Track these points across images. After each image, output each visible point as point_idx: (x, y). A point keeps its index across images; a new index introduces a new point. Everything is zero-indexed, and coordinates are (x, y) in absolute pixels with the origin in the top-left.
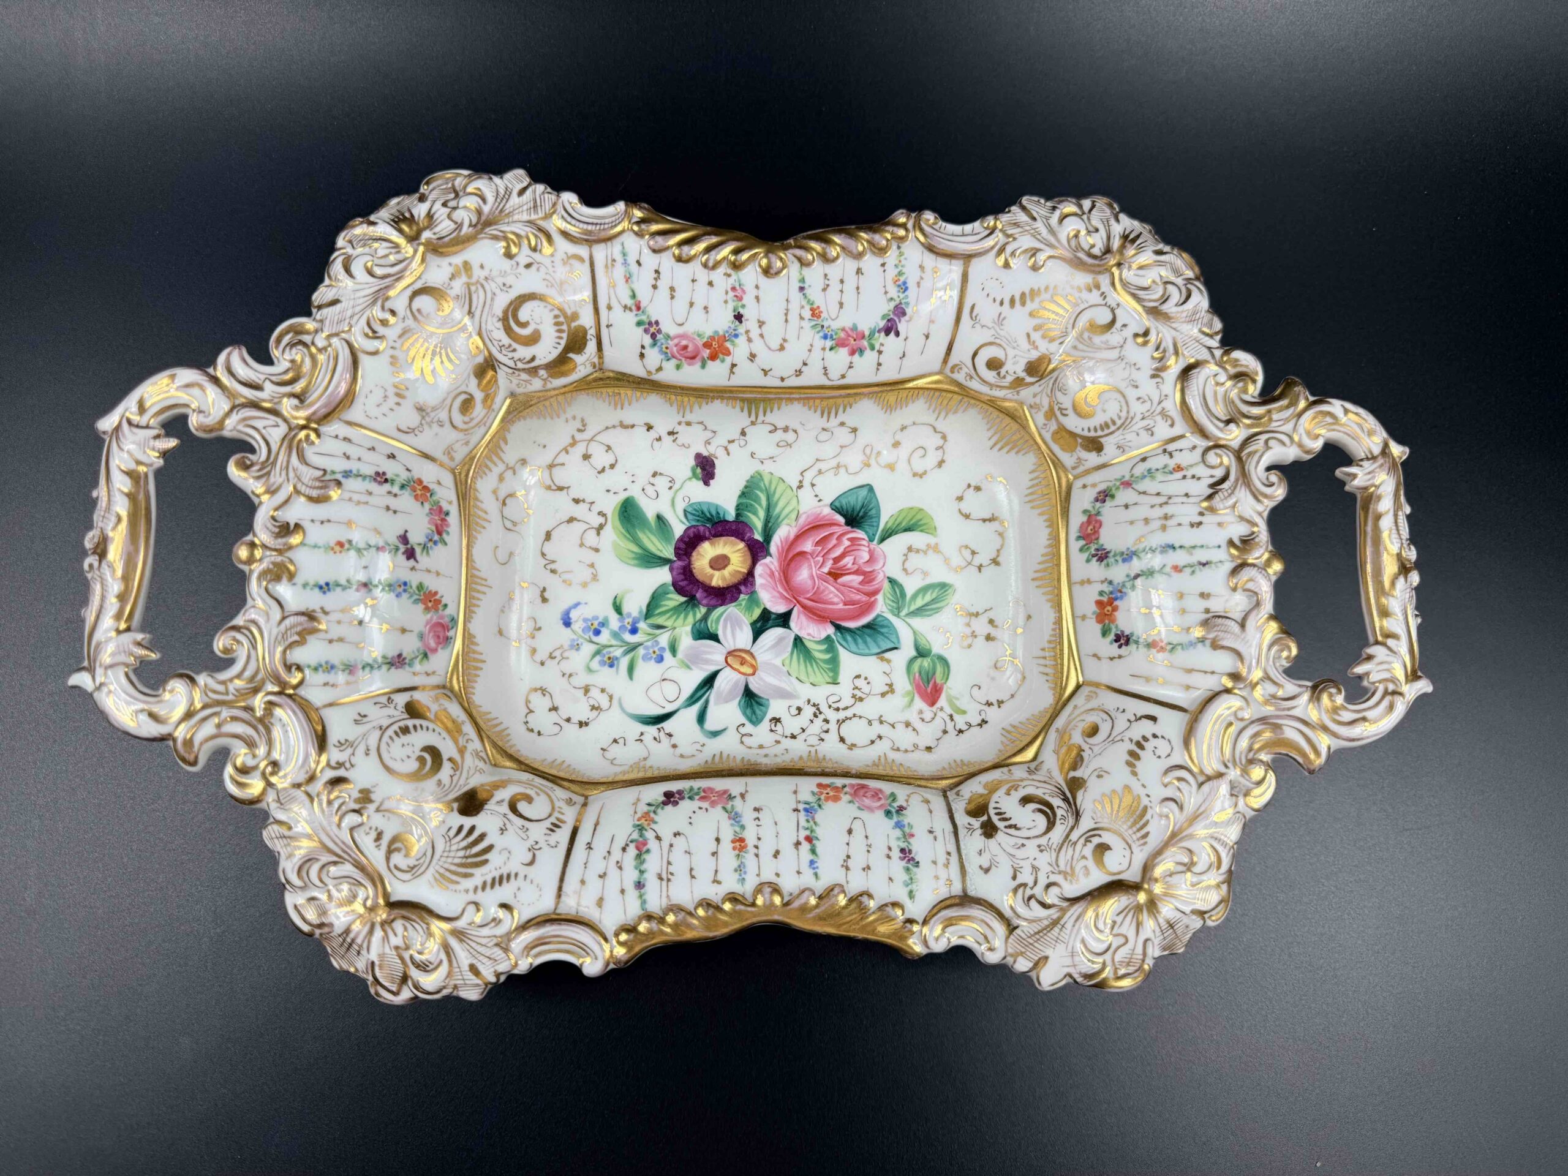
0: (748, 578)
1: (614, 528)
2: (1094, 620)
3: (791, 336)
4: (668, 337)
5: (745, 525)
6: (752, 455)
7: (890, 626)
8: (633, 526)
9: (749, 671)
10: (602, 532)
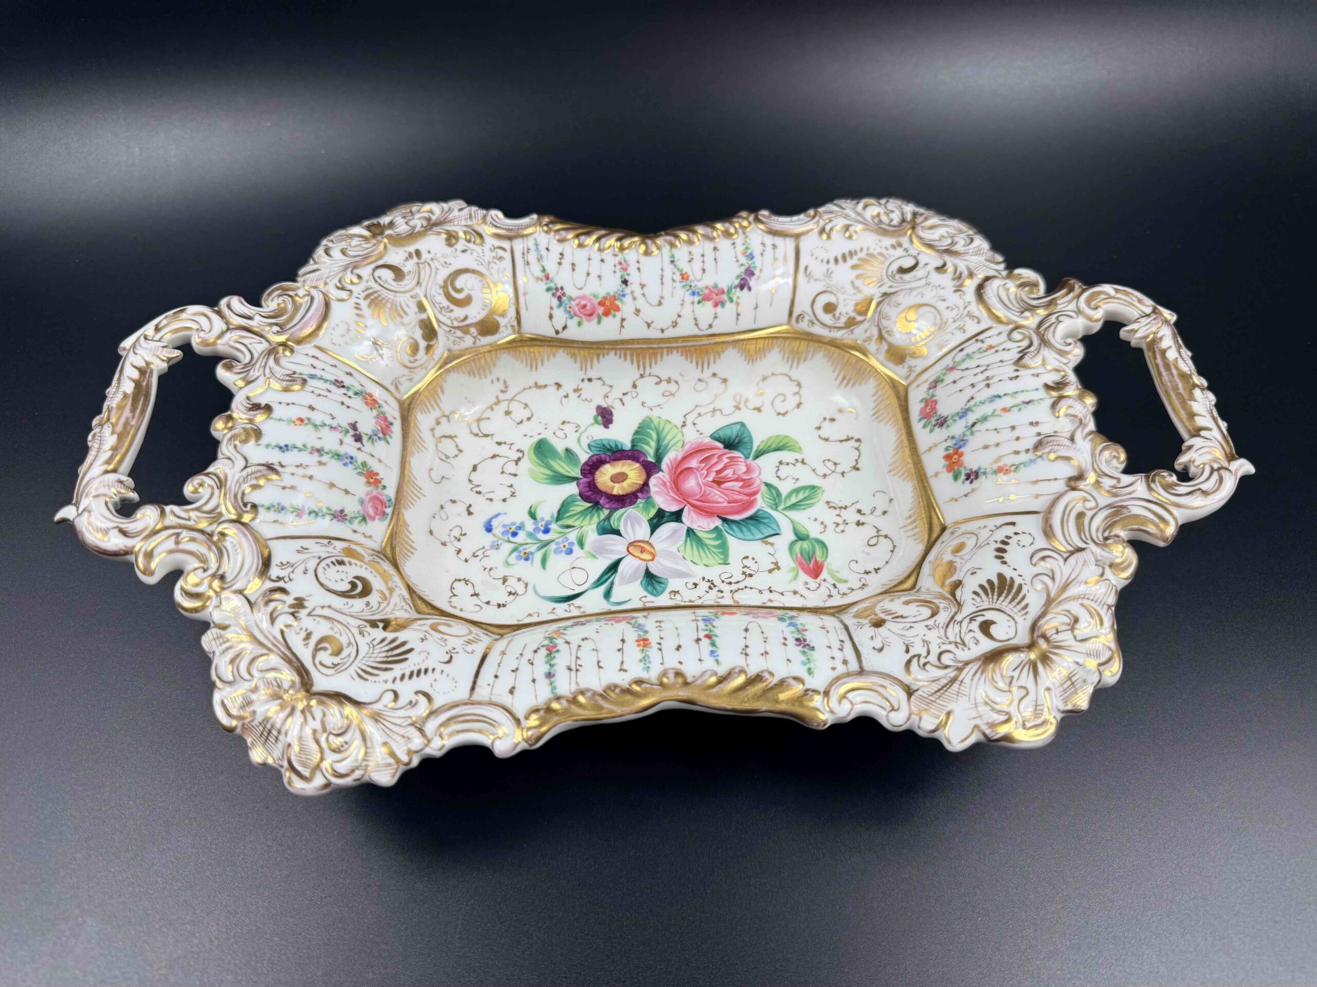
0: (644, 488)
1: (529, 459)
2: (945, 472)
3: (667, 293)
4: (571, 298)
5: (641, 452)
6: (643, 403)
7: (770, 517)
8: (546, 457)
9: (649, 557)
10: (519, 463)
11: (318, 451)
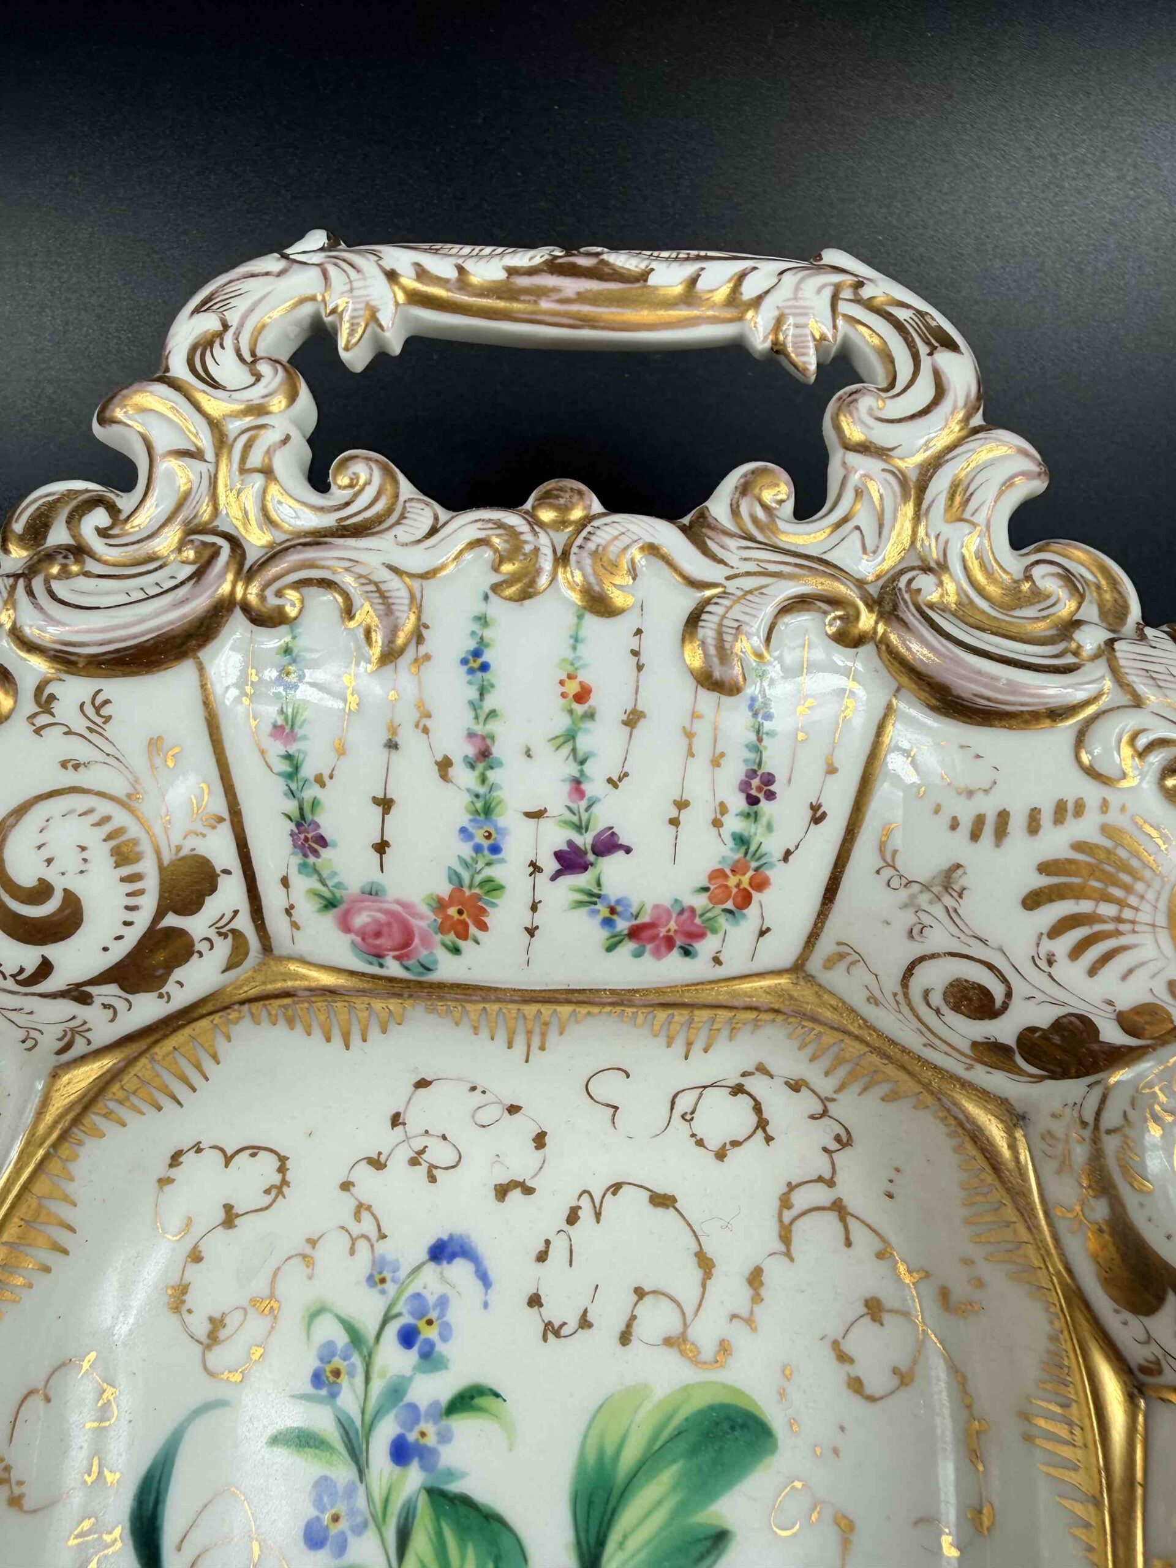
1: (686, 1389)
10: (674, 1352)
11: (485, 754)
